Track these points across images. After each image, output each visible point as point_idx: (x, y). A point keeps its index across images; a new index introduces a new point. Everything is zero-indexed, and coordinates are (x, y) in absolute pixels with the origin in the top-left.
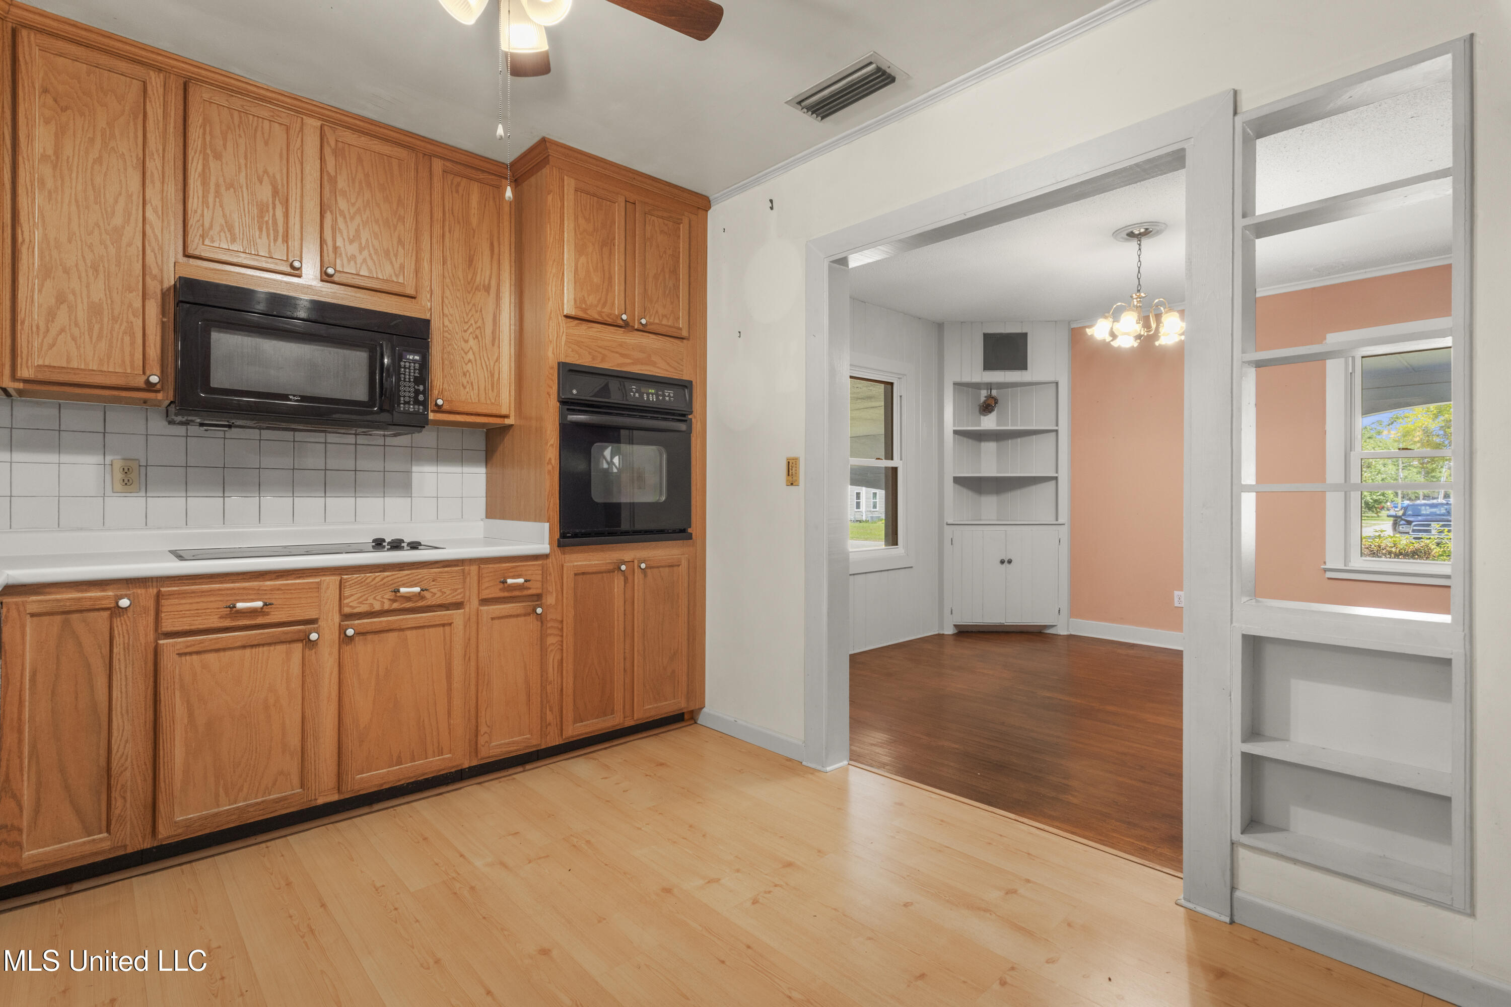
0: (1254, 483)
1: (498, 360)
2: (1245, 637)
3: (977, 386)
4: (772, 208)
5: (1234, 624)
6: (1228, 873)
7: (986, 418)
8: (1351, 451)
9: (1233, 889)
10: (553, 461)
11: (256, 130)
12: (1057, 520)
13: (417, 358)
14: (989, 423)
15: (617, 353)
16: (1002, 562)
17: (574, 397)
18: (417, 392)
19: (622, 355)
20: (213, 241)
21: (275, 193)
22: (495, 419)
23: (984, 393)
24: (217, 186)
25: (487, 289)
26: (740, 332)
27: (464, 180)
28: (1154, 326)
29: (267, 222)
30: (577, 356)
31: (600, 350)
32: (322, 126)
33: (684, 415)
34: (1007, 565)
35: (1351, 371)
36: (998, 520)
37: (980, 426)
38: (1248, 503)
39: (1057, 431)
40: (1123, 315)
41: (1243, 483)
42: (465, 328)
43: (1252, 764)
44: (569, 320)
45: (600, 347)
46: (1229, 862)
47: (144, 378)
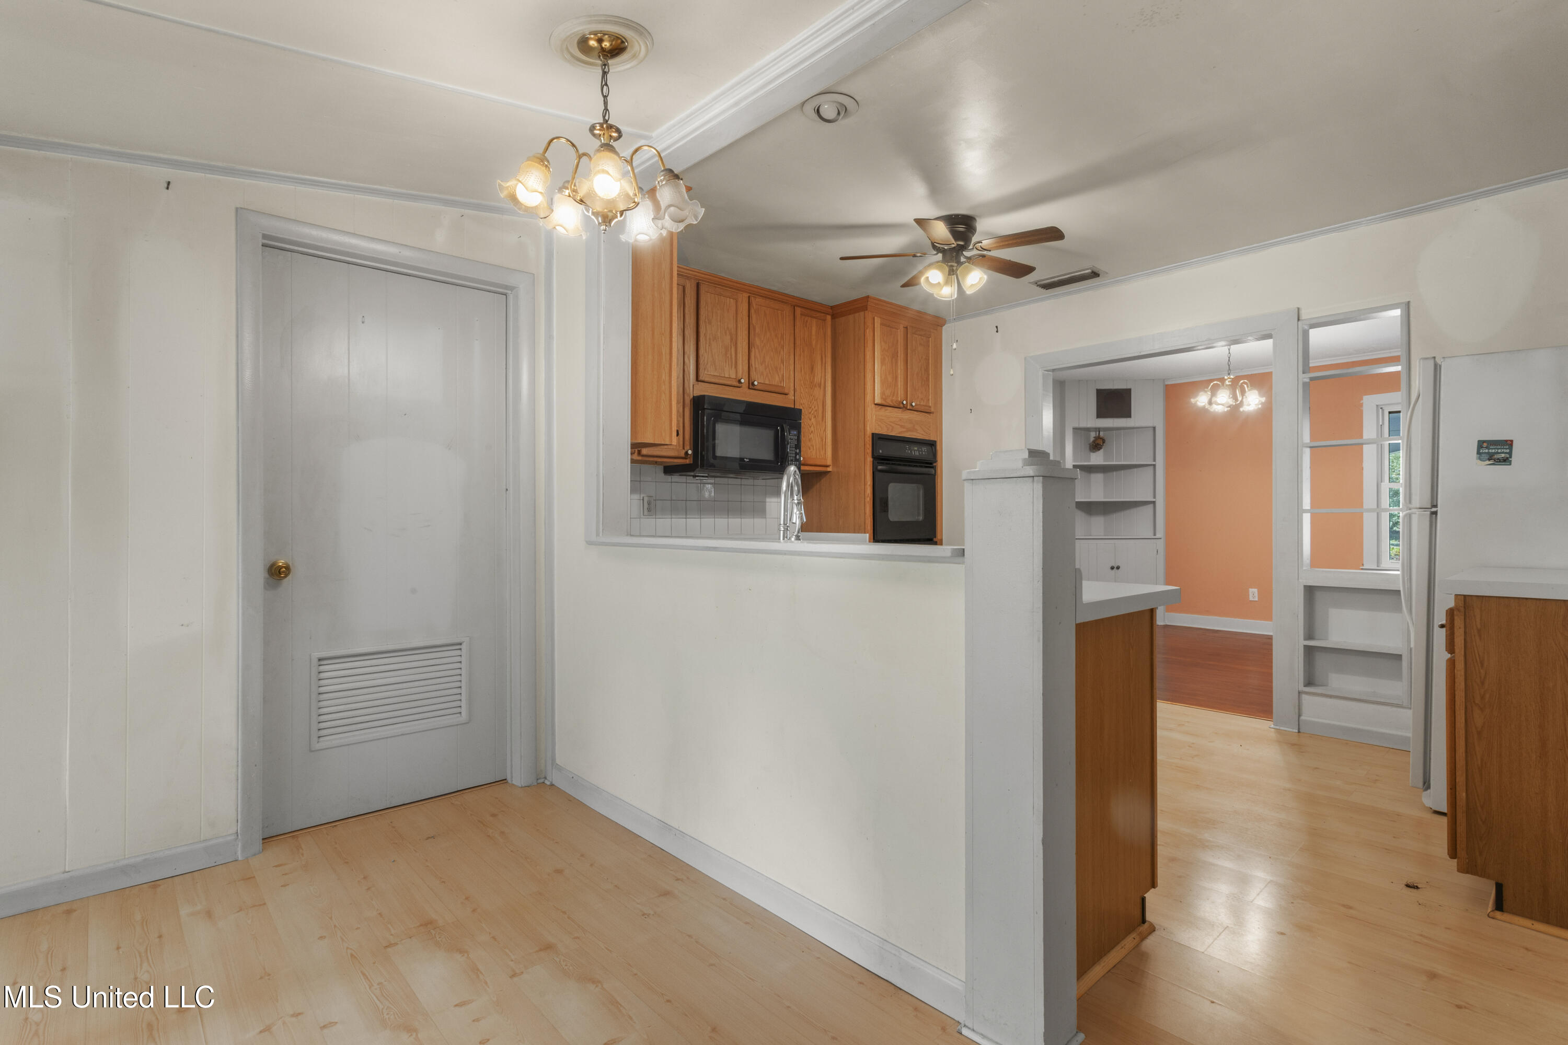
0: (1309, 508)
1: (825, 430)
2: (1305, 587)
3: (1088, 430)
4: (997, 332)
5: (1300, 580)
6: (1297, 707)
7: (1094, 454)
8: (1381, 482)
9: (1299, 716)
10: (870, 495)
11: (724, 305)
12: (1155, 535)
13: (795, 432)
14: (1097, 459)
15: (899, 425)
16: (1112, 568)
17: (880, 455)
18: (796, 454)
19: (902, 426)
20: (708, 371)
21: (732, 339)
22: (813, 467)
23: (1093, 434)
24: (710, 339)
25: (820, 386)
26: (971, 410)
27: (809, 318)
28: (1240, 399)
29: (728, 357)
30: (880, 428)
31: (891, 424)
32: (749, 297)
33: (931, 464)
34: (1116, 571)
35: (1381, 424)
36: (1105, 536)
37: (1090, 462)
38: (1307, 518)
39: (1154, 465)
40: (1219, 392)
41: (1304, 508)
42: (810, 411)
43: (1309, 651)
44: (877, 406)
45: (891, 422)
46: (1297, 702)
47: (684, 452)
